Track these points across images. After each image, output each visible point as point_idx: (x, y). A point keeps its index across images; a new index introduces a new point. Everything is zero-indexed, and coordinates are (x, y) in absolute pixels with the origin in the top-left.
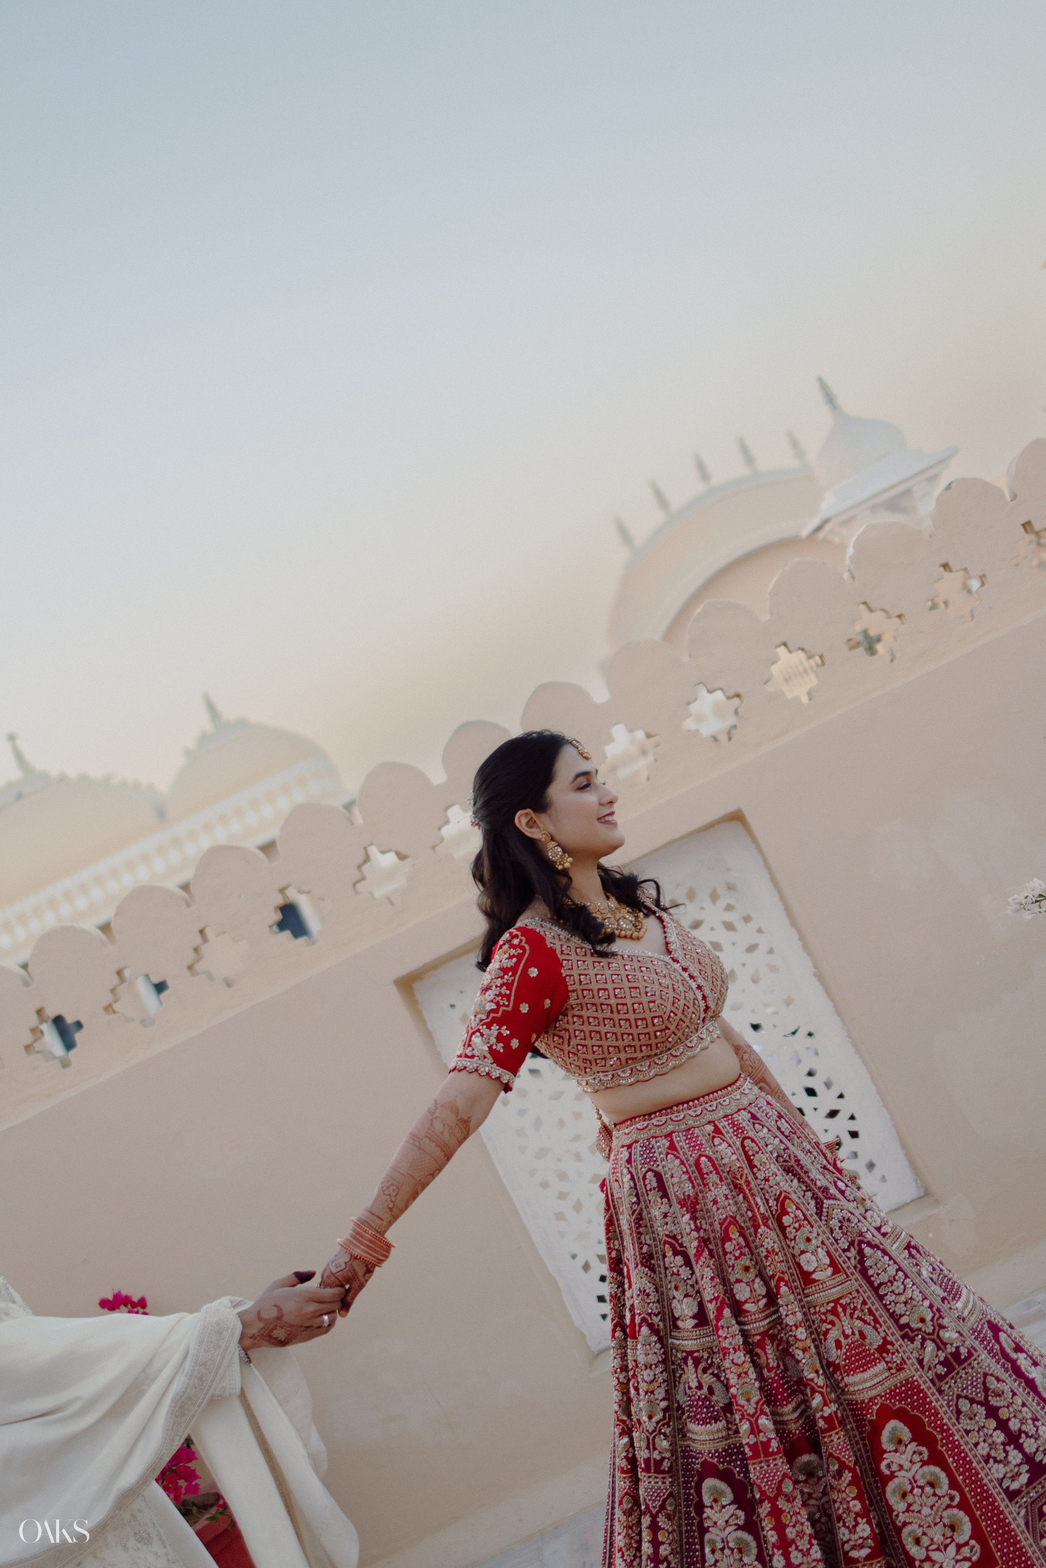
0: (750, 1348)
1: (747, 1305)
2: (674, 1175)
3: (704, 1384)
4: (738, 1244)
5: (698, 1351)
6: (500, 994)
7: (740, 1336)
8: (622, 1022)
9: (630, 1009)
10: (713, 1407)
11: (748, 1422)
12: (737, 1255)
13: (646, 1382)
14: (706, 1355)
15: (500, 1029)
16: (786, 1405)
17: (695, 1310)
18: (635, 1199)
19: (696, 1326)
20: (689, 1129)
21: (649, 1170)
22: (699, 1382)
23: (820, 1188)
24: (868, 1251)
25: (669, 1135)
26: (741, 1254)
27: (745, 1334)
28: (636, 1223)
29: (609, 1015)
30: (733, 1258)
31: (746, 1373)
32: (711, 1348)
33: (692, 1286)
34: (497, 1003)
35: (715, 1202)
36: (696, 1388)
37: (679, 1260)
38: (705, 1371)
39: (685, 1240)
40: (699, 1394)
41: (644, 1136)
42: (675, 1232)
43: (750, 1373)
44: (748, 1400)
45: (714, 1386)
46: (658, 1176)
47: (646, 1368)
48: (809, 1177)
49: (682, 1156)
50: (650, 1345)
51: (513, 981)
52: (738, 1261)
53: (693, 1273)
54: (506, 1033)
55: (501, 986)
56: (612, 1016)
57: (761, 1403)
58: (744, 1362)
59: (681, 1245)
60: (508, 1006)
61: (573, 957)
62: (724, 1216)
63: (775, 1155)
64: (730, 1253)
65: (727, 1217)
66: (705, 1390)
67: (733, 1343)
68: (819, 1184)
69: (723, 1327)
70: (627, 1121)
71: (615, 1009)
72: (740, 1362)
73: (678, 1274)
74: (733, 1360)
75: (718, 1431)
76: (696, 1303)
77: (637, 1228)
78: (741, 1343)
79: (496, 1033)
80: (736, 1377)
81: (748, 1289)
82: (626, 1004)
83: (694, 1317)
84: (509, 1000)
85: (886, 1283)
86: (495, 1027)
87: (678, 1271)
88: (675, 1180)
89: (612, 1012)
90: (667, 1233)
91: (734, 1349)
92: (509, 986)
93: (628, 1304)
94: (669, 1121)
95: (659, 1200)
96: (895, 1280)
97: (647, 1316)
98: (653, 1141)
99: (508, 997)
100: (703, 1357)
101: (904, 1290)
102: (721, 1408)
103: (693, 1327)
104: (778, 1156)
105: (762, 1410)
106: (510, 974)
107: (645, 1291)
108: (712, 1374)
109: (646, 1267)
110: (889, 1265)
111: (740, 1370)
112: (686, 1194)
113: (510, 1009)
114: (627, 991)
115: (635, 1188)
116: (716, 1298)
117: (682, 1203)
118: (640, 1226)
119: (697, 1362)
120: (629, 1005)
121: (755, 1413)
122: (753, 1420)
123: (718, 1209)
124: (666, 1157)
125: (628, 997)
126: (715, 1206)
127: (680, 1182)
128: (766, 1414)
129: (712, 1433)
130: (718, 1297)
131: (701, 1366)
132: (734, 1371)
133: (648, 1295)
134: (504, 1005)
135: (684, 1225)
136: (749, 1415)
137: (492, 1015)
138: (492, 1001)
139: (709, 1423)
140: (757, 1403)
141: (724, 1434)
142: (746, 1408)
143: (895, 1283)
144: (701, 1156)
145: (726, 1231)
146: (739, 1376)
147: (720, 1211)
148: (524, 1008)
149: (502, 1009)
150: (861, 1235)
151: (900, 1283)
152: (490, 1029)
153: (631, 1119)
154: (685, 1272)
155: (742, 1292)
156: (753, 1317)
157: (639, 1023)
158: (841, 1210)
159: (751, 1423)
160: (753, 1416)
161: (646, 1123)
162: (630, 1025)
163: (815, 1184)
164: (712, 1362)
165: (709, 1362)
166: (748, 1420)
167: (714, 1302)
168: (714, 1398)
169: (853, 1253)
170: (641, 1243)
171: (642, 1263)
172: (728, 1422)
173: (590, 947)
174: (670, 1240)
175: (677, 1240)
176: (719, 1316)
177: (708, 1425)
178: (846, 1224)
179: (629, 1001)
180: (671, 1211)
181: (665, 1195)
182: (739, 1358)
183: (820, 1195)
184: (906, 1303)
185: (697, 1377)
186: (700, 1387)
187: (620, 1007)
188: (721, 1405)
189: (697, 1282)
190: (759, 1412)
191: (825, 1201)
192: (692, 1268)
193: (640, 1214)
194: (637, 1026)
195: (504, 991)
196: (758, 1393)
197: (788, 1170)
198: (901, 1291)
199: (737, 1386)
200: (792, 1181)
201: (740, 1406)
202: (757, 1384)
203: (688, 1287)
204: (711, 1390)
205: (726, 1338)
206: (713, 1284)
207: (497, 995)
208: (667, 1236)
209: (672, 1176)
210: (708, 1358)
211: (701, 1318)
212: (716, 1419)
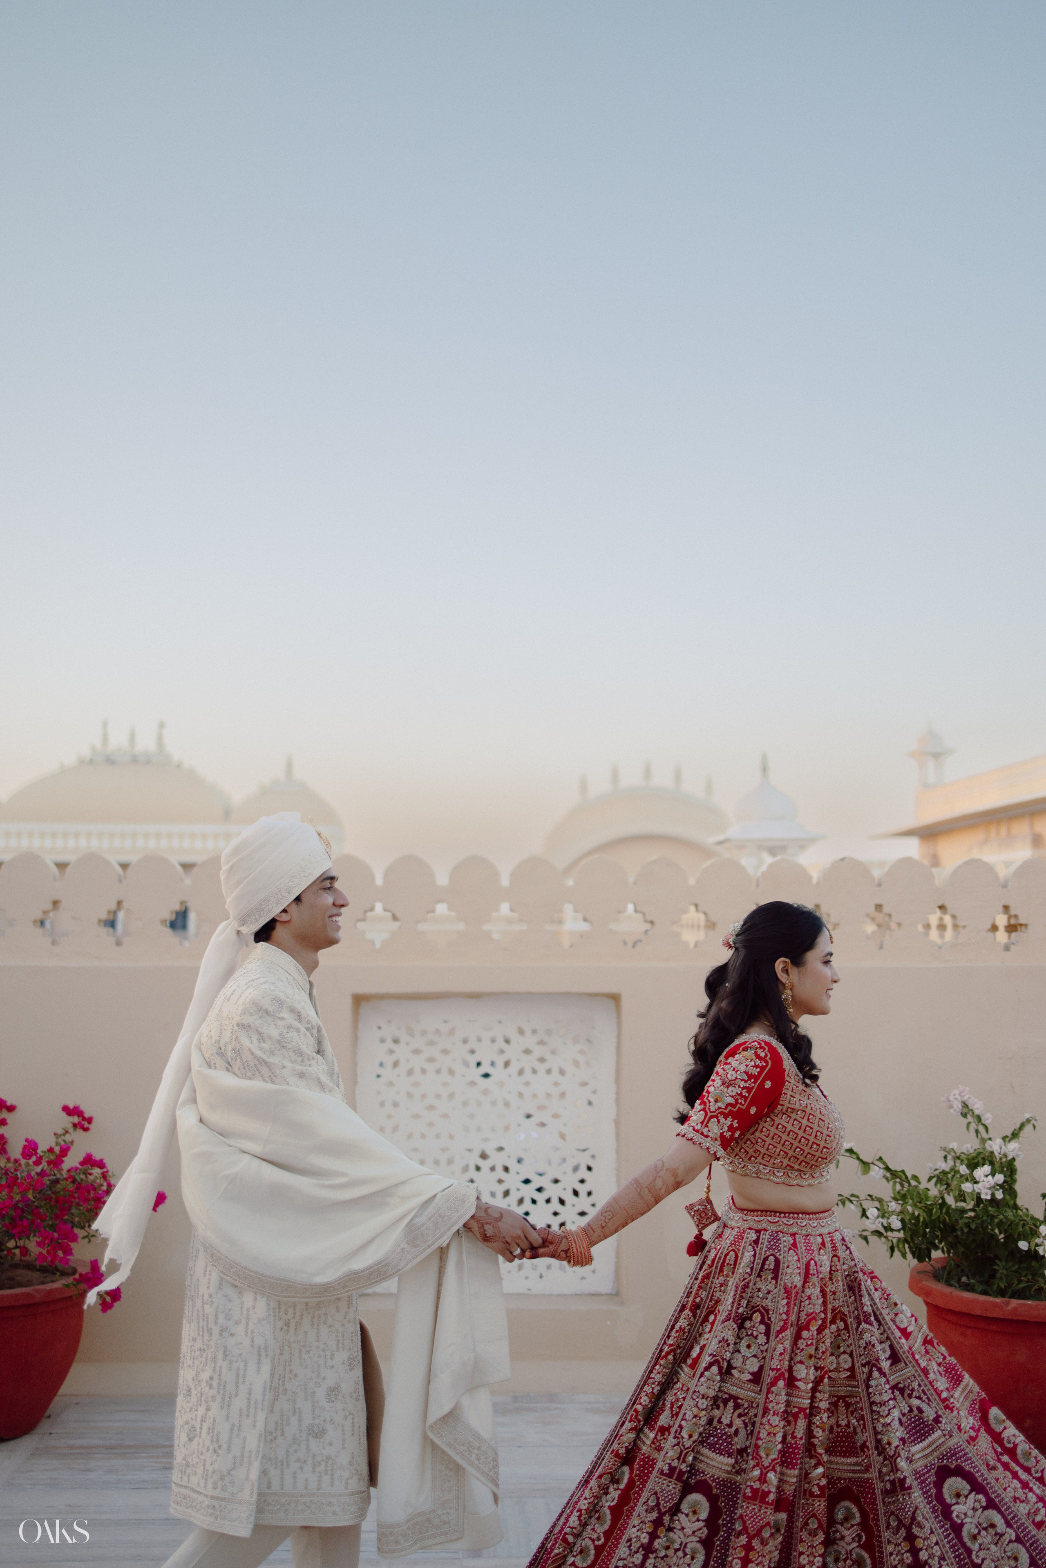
0: (789, 1417)
1: (799, 1382)
2: (790, 1267)
3: (734, 1425)
4: (812, 1336)
5: (742, 1399)
6: (741, 1095)
7: (782, 1406)
8: (803, 1140)
9: (814, 1134)
10: (732, 1445)
11: (759, 1471)
12: (809, 1343)
13: (698, 1408)
14: (746, 1405)
15: (733, 1121)
16: (791, 1469)
17: (756, 1369)
18: (749, 1270)
19: (750, 1381)
20: (807, 1236)
21: (772, 1255)
22: (731, 1421)
23: (864, 1312)
24: (876, 1374)
25: (793, 1235)
26: (812, 1344)
27: (788, 1404)
28: (742, 1289)
29: (796, 1130)
30: (805, 1344)
31: (775, 1435)
32: (752, 1402)
33: (762, 1351)
34: (736, 1100)
35: (809, 1298)
36: (727, 1425)
37: (762, 1328)
38: (740, 1416)
39: (773, 1317)
40: (726, 1430)
41: (773, 1228)
42: (770, 1308)
43: (777, 1436)
44: (767, 1455)
45: (740, 1430)
46: (777, 1261)
47: (703, 1398)
48: (861, 1300)
49: (799, 1254)
50: (713, 1381)
51: (753, 1087)
52: (808, 1348)
53: (768, 1342)
54: (735, 1125)
55: (743, 1088)
56: (798, 1132)
57: (776, 1461)
58: (777, 1426)
59: (769, 1319)
60: (743, 1105)
61: (792, 1081)
62: (812, 1311)
63: (846, 1273)
64: (805, 1339)
65: (813, 1312)
66: (733, 1430)
67: (775, 1408)
68: (865, 1309)
69: (773, 1392)
70: (757, 1211)
71: (803, 1128)
72: (774, 1424)
73: (756, 1338)
74: (769, 1420)
75: (727, 1464)
76: (758, 1365)
77: (742, 1292)
78: (781, 1411)
79: (730, 1123)
80: (766, 1434)
81: (805, 1371)
82: (812, 1128)
83: (752, 1374)
84: (745, 1101)
85: (877, 1404)
86: (730, 1119)
87: (757, 1336)
88: (789, 1271)
89: (800, 1129)
90: (764, 1305)
91: (774, 1412)
92: (749, 1090)
93: (702, 1343)
94: (795, 1224)
95: (770, 1279)
96: (884, 1404)
97: (720, 1360)
98: (781, 1235)
99: (746, 1098)
100: (743, 1405)
101: (887, 1415)
102: (738, 1449)
103: (747, 1380)
104: (848, 1275)
105: (774, 1467)
106: (752, 1080)
107: (727, 1340)
108: (744, 1421)
109: (736, 1323)
110: (886, 1392)
111: (772, 1430)
112: (795, 1284)
113: (744, 1107)
114: (817, 1120)
115: (753, 1263)
116: (778, 1370)
117: (787, 1291)
118: (744, 1292)
119: (737, 1406)
120: (814, 1131)
121: (768, 1467)
122: (764, 1471)
123: (809, 1304)
124: (789, 1251)
125: (816, 1124)
126: (808, 1301)
127: (792, 1273)
128: (775, 1471)
129: (722, 1463)
130: (780, 1369)
131: (738, 1412)
132: (767, 1428)
133: (728, 1345)
134: (741, 1104)
135: (780, 1306)
136: (763, 1466)
137: (729, 1108)
138: (732, 1097)
139: (724, 1455)
140: (773, 1460)
141: (729, 1469)
142: (763, 1460)
143: (883, 1407)
144: (812, 1259)
145: (809, 1322)
146: (769, 1434)
147: (810, 1306)
148: (753, 1110)
149: (738, 1106)
150: (877, 1360)
151: (886, 1409)
152: (726, 1120)
153: (762, 1211)
154: (762, 1339)
155: (801, 1371)
156: (800, 1393)
157: (815, 1146)
158: (872, 1336)
159: (762, 1472)
160: (765, 1468)
161: (777, 1219)
162: (807, 1145)
163: (863, 1308)
164: (748, 1413)
165: (746, 1411)
166: (760, 1469)
167: (775, 1372)
168: (736, 1439)
169: (866, 1370)
170: (739, 1304)
171: (734, 1319)
172: (736, 1462)
173: (802, 1077)
174: (763, 1311)
175: (768, 1314)
176: (774, 1383)
177: (722, 1457)
178: (870, 1347)
179: (816, 1128)
180: (775, 1291)
181: (775, 1278)
182: (775, 1420)
183: (862, 1317)
184: (883, 1425)
185: (731, 1417)
186: (730, 1425)
187: (808, 1129)
188: (738, 1447)
189: (766, 1351)
190: (771, 1468)
191: (863, 1323)
192: (768, 1339)
193: (748, 1283)
194: (811, 1148)
195: (745, 1093)
196: (777, 1453)
197: (851, 1288)
198: (885, 1415)
199: (764, 1441)
200: (850, 1297)
201: (759, 1456)
202: (780, 1446)
203: (759, 1350)
204: (736, 1432)
205: (772, 1401)
206: (780, 1358)
207: (739, 1095)
208: (762, 1307)
209: (788, 1267)
210: (747, 1408)
211: (756, 1377)
212: (730, 1455)
